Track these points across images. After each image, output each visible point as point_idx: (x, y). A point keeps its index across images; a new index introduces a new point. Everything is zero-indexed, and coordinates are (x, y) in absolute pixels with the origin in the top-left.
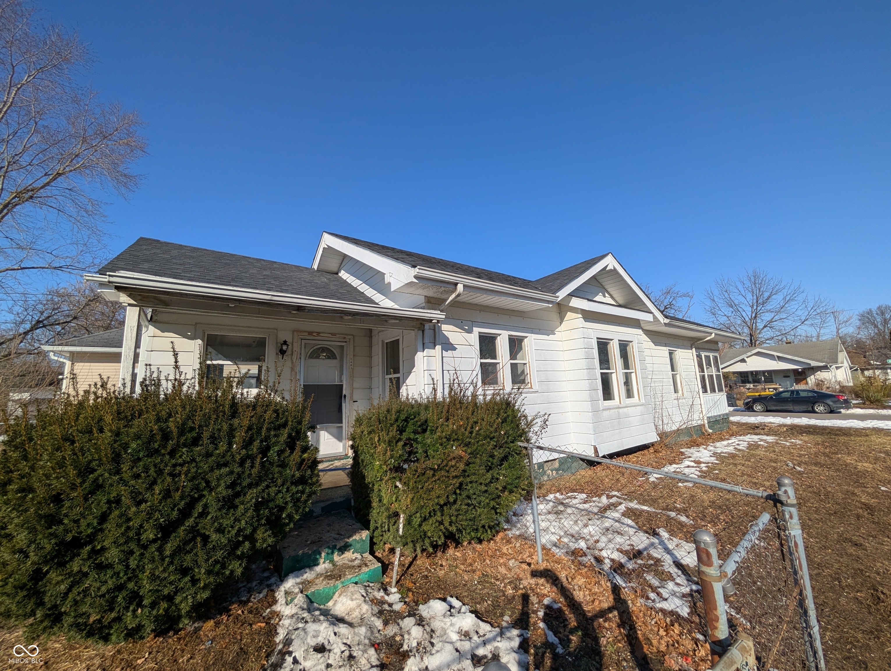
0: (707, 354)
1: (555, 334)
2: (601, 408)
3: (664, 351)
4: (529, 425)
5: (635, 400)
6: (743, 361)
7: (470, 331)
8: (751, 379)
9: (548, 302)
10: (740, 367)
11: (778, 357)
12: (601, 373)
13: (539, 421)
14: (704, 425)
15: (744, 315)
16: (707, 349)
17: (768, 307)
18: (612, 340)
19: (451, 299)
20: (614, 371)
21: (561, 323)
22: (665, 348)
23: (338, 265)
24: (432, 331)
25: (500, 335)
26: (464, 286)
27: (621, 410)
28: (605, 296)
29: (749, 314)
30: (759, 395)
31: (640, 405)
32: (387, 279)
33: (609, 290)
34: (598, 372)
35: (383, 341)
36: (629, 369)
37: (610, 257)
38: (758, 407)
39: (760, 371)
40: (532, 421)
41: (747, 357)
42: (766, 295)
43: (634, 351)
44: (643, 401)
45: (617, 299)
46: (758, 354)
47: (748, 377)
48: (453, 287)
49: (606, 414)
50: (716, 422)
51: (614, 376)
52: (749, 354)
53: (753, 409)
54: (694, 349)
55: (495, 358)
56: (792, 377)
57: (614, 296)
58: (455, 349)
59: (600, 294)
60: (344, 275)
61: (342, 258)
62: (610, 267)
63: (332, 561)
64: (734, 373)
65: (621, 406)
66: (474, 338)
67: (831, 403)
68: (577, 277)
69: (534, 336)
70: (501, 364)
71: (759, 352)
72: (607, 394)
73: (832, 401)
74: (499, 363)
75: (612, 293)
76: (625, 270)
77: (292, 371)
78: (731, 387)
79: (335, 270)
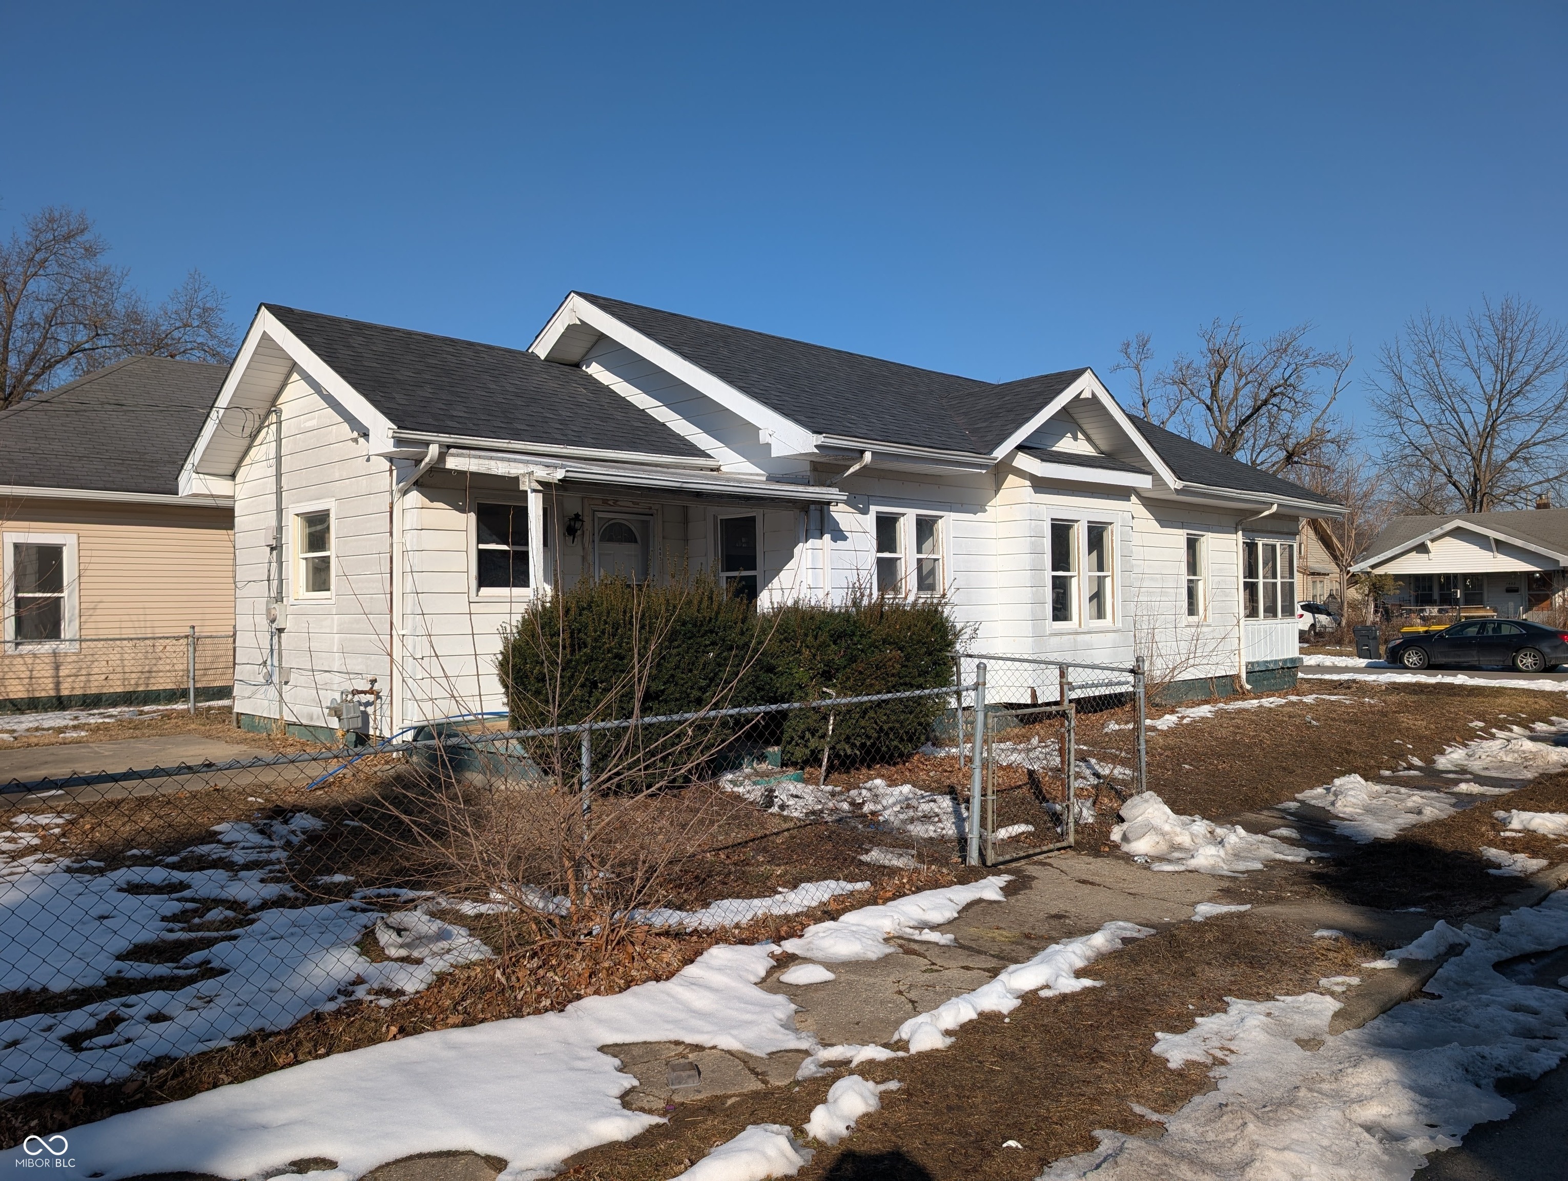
0: (1271, 541)
1: (985, 511)
2: (1048, 632)
3: (1178, 537)
4: (957, 635)
5: (1107, 622)
6: (1422, 549)
7: (865, 512)
8: (1436, 596)
9: (981, 466)
10: (1414, 565)
11: (1497, 542)
12: (1053, 577)
13: (969, 631)
14: (1238, 676)
15: (1467, 420)
16: (1271, 532)
17: (1521, 405)
18: (1077, 521)
19: (852, 470)
20: (1076, 573)
21: (997, 492)
22: (1181, 531)
23: (583, 351)
24: (818, 513)
25: (903, 515)
26: (873, 453)
27: (1080, 638)
28: (1075, 438)
29: (1481, 420)
30: (1426, 632)
31: (1114, 631)
32: (763, 438)
33: (1085, 427)
34: (1048, 574)
35: (715, 517)
36: (1103, 571)
37: (1087, 377)
38: (1411, 658)
39: (1455, 576)
40: (960, 631)
41: (1433, 541)
42: (1527, 370)
43: (1113, 540)
44: (1119, 625)
45: (1097, 442)
46: (1458, 533)
47: (1431, 588)
48: (858, 455)
49: (1055, 640)
50: (1268, 674)
51: (1074, 582)
52: (1438, 532)
53: (1402, 662)
54: (1240, 533)
55: (894, 551)
56: (1524, 591)
57: (1093, 437)
58: (845, 538)
59: (1069, 435)
60: (595, 370)
61: (595, 338)
62: (1087, 395)
63: (753, 768)
64: (1397, 577)
65: (1080, 630)
66: (869, 522)
67: (1547, 650)
68: (1027, 420)
69: (954, 515)
70: (903, 560)
71: (1458, 528)
72: (1061, 610)
73: (1550, 647)
74: (900, 559)
75: (1089, 432)
76: (1113, 397)
77: (583, 561)
78: (1387, 611)
79: (574, 357)
